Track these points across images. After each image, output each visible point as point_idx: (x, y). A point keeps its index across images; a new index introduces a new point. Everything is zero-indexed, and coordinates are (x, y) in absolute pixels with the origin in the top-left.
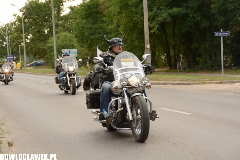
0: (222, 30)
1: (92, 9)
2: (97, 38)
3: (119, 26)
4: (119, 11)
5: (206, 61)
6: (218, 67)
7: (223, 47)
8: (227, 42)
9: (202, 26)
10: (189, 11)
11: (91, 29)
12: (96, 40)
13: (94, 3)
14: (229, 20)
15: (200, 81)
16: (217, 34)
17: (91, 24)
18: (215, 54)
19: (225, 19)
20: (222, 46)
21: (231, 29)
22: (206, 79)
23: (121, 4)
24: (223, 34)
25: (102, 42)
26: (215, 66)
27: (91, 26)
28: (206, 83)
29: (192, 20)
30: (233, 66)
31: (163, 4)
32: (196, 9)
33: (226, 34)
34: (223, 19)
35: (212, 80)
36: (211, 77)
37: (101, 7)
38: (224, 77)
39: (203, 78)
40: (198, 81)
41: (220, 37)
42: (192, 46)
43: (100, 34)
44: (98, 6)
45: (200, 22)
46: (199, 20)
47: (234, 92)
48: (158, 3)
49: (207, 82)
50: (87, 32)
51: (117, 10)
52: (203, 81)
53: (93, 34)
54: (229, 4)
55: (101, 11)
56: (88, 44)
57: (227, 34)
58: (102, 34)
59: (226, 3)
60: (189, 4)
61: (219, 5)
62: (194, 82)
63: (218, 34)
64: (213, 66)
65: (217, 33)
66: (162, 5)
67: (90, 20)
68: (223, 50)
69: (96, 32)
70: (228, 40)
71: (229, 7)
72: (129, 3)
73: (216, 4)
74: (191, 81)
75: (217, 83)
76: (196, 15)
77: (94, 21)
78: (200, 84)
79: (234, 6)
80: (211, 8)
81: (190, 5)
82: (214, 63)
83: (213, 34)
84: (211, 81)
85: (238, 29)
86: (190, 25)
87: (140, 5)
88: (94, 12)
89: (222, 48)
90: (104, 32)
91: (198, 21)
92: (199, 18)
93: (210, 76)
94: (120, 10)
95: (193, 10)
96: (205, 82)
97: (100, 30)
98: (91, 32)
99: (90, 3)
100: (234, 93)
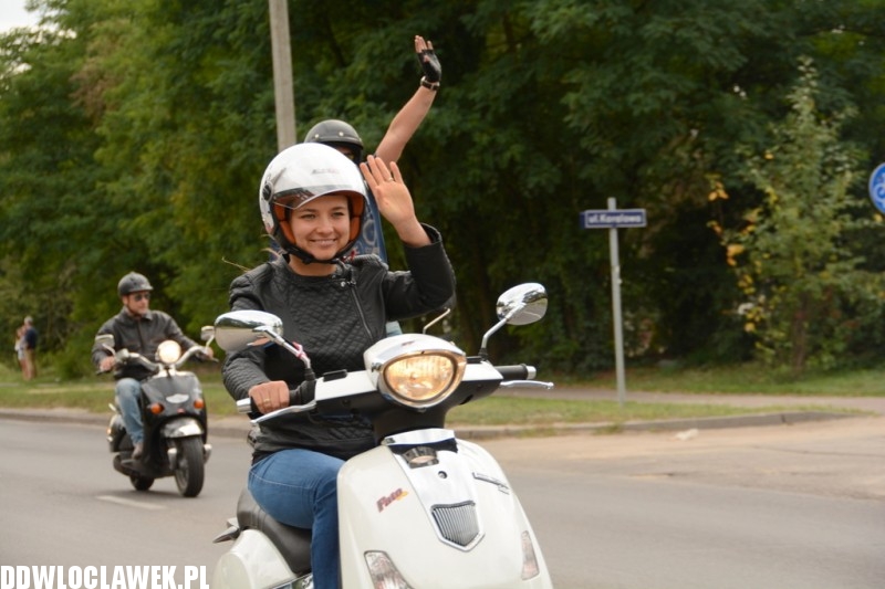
0: (612, 202)
1: (42, 104)
2: (68, 234)
3: (165, 183)
4: (168, 117)
5: (551, 336)
6: (603, 362)
7: (622, 275)
8: (635, 253)
9: (531, 186)
10: (472, 122)
11: (36, 190)
12: (65, 242)
13: (49, 76)
14: (643, 161)
15: (525, 422)
16: (593, 219)
17: (37, 167)
18: (589, 304)
19: (625, 157)
20: (616, 270)
21: (652, 198)
22: (553, 415)
23: (174, 90)
24: (618, 219)
25: (89, 250)
26: (589, 359)
27: (32, 177)
28: (550, 433)
29: (489, 160)
30: (666, 355)
31: (362, 88)
32: (502, 110)
33: (632, 219)
34: (615, 154)
35: (579, 417)
36: (573, 406)
37: (84, 94)
38: (627, 405)
39: (539, 411)
40: (516, 423)
41: (604, 233)
42: (491, 269)
43: (81, 214)
44: (70, 91)
45: (519, 168)
46: (518, 158)
47: (670, 470)
48: (338, 84)
49: (557, 425)
50: (17, 206)
51: (160, 113)
52: (538, 421)
53: (47, 215)
54: (637, 89)
55: (88, 113)
56: (25, 258)
57: (635, 219)
58: (88, 215)
59: (628, 90)
60: (475, 90)
61: (597, 94)
62: (500, 428)
63: (599, 218)
64: (578, 357)
65: (591, 215)
66: (355, 94)
67: (33, 152)
68: (622, 285)
69: (61, 206)
70: (639, 245)
71: (637, 102)
72: (210, 84)
73: (585, 93)
74: (488, 423)
75: (599, 431)
76: (502, 138)
77: (49, 158)
78: (528, 434)
79: (659, 98)
80: (565, 110)
81: (476, 95)
82: (583, 344)
83: (578, 220)
84: (572, 421)
85: (678, 198)
86: (478, 181)
87: (258, 95)
88: (52, 118)
89: (617, 281)
90: (100, 205)
91: (512, 161)
92: (516, 150)
93: (567, 402)
94: (173, 111)
95: (489, 117)
96: (545, 426)
97: (81, 199)
98: (38, 203)
99: (29, 78)
100: (671, 475)
